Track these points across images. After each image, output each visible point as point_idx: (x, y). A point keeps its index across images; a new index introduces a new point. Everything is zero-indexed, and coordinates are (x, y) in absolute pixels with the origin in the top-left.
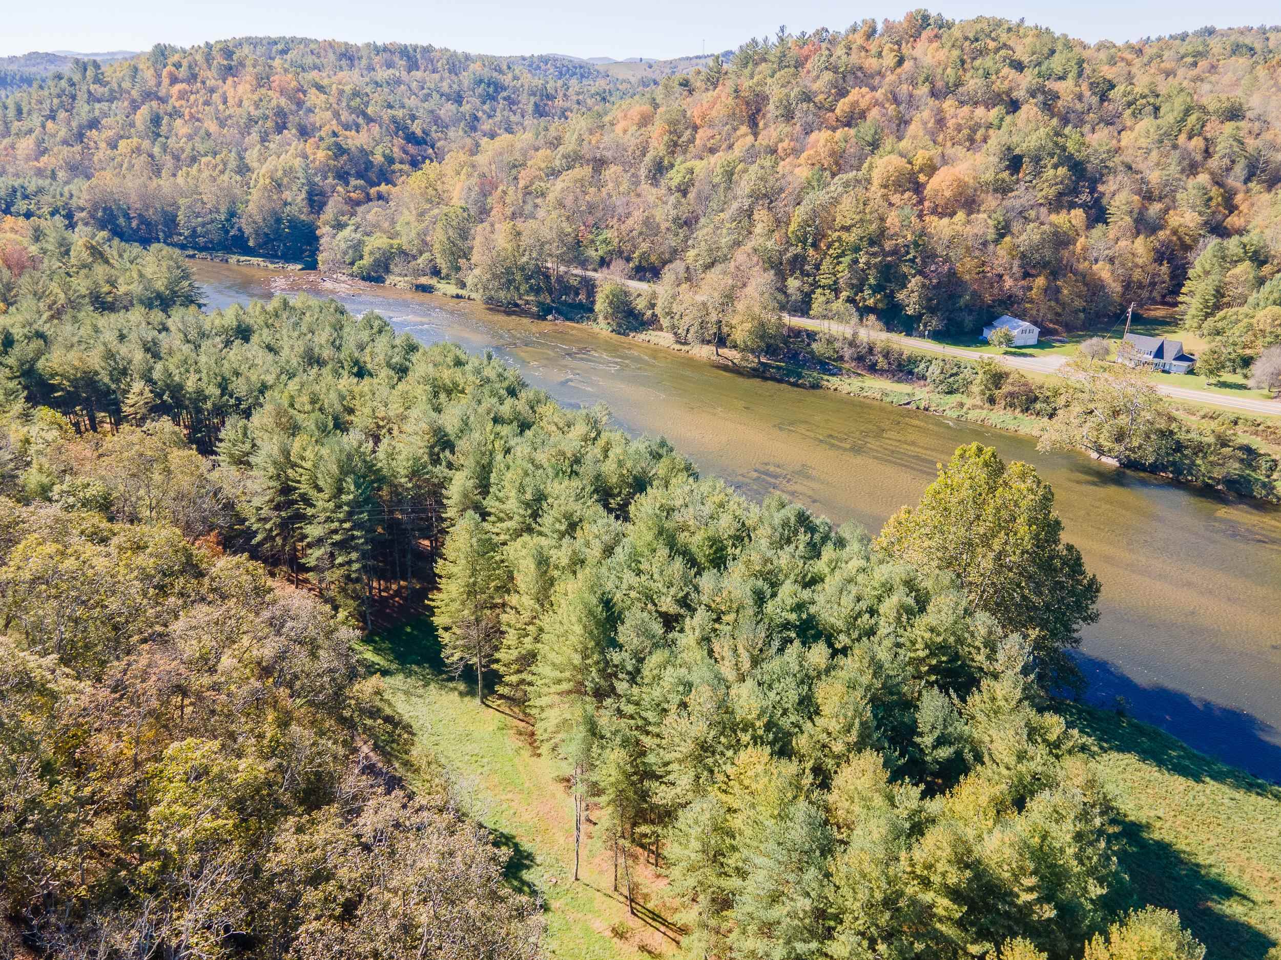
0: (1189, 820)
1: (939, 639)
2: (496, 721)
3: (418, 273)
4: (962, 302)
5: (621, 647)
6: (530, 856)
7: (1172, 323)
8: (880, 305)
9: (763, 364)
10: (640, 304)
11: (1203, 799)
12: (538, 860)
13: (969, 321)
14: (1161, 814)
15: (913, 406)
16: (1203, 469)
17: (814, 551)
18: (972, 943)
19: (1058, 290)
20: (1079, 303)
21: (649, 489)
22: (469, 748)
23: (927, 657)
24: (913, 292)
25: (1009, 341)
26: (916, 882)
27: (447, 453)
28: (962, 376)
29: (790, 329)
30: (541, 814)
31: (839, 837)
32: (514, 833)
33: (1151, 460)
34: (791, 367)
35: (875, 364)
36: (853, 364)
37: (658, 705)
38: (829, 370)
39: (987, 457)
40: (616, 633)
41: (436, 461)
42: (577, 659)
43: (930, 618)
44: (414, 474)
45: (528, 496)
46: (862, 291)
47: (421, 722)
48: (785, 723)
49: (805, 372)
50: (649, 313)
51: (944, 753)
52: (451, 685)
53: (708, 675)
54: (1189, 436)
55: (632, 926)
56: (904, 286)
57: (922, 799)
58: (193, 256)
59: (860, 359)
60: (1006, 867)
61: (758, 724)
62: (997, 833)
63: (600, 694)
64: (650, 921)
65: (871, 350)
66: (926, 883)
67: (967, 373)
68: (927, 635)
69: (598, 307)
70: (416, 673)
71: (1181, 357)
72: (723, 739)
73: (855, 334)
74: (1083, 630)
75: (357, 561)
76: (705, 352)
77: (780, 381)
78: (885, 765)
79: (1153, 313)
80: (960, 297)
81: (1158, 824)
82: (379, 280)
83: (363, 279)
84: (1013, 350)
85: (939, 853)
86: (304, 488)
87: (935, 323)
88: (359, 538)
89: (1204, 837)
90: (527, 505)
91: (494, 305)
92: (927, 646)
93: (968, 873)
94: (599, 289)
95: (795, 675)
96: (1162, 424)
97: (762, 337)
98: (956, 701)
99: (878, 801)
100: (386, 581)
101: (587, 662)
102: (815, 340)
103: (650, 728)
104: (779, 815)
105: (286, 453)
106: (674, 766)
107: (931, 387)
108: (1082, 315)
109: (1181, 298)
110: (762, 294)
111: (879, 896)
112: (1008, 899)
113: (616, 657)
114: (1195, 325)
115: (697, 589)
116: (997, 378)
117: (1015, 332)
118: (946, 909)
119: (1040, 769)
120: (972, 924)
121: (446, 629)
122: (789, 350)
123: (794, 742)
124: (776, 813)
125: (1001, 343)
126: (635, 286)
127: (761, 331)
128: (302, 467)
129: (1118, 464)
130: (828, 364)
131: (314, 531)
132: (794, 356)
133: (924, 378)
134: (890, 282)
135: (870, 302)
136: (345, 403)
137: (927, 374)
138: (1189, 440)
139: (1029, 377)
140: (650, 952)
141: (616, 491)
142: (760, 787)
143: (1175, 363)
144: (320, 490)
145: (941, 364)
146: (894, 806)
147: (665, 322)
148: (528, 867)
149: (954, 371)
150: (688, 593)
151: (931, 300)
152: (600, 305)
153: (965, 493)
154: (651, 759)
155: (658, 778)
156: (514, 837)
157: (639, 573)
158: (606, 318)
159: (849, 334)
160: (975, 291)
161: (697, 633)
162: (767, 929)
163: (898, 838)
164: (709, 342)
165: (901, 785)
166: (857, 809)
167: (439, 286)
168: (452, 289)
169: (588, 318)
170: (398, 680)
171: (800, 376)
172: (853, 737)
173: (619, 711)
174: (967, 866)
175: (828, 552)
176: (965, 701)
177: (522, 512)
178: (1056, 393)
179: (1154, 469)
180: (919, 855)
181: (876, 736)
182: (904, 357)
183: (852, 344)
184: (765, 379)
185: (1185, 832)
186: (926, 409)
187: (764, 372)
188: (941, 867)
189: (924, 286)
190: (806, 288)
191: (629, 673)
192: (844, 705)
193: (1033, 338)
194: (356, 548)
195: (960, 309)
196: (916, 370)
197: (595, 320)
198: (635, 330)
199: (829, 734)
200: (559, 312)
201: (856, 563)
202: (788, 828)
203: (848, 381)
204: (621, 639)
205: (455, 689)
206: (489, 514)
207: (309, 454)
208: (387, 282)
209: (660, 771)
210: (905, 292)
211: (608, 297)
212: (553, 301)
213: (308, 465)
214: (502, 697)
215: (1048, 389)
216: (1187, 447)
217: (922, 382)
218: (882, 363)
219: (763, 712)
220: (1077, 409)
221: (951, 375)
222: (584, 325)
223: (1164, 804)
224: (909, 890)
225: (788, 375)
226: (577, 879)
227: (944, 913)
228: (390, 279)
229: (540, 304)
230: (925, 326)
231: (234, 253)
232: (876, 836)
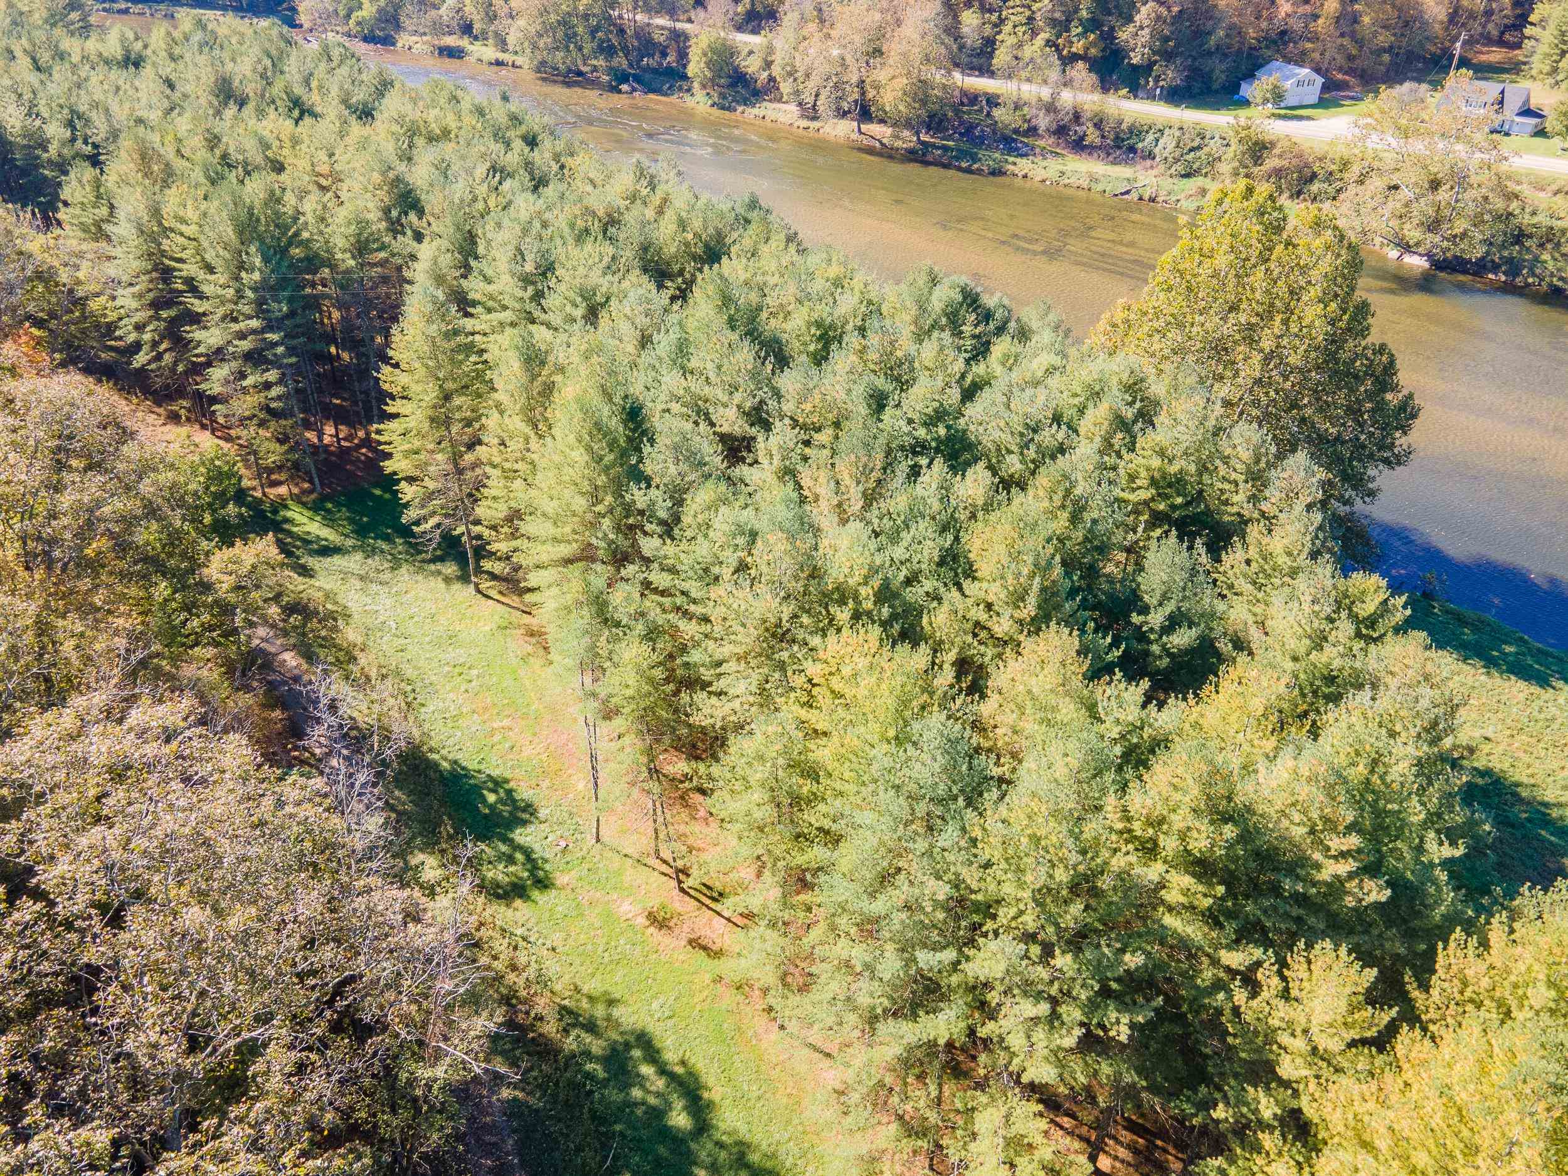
0: (1533, 741)
1: (1174, 469)
2: (496, 617)
3: (438, 28)
4: (1213, 41)
5: (648, 481)
6: (529, 808)
7: (1515, 68)
8: (1093, 51)
9: (923, 143)
10: (752, 66)
11: (1554, 710)
12: (543, 813)
13: (1219, 70)
14: (1490, 735)
15: (1134, 196)
16: (1551, 265)
17: (981, 350)
18: (1229, 948)
19: (1355, 19)
20: (1384, 39)
21: (725, 259)
22: (452, 654)
23: (1153, 499)
24: (1142, 28)
25: (1278, 96)
26: (1130, 847)
27: (412, 217)
28: (1206, 150)
29: (964, 93)
30: (552, 748)
31: (996, 771)
32: (508, 775)
33: (1478, 252)
34: (965, 146)
35: (1082, 138)
36: (1051, 140)
37: (706, 570)
38: (1017, 149)
39: (1261, 200)
40: (641, 460)
41: (396, 227)
42: (580, 503)
43: (1162, 434)
44: (361, 248)
45: (529, 267)
46: (1068, 30)
47: (382, 619)
48: (915, 594)
49: (981, 154)
50: (765, 74)
51: (1182, 638)
52: (432, 567)
53: (784, 514)
54: (1535, 220)
55: (680, 909)
56: (1130, 19)
57: (1144, 706)
58: (126, 11)
59: (1061, 131)
60: (1297, 817)
61: (864, 591)
62: (1286, 761)
63: (620, 559)
64: (708, 902)
65: (1077, 117)
66: (1150, 850)
67: (1214, 146)
68: (1156, 462)
69: (692, 70)
70: (382, 551)
71: (1527, 112)
72: (805, 619)
73: (1054, 96)
74: (1381, 477)
75: (280, 382)
76: (843, 129)
77: (945, 166)
78: (1082, 652)
79: (1484, 58)
80: (1209, 33)
81: (1486, 748)
82: (387, 41)
83: (366, 39)
84: (1283, 112)
85: (1178, 796)
86: (191, 269)
87: (1171, 75)
88: (276, 344)
89: (1556, 765)
90: (526, 280)
91: (548, 73)
92: (1153, 482)
93: (1229, 831)
94: (693, 41)
95: (933, 518)
96: (1499, 204)
97: (924, 102)
98: (1204, 559)
99: (1068, 711)
100: (351, 425)
101: (597, 509)
102: (997, 105)
103: (692, 608)
104: (897, 738)
105: (156, 212)
106: (730, 667)
107: (1162, 167)
108: (1386, 58)
109: (1528, 31)
110: (923, 36)
111: (1062, 876)
112: (1302, 872)
113: (639, 497)
114: (1547, 69)
115: (778, 395)
116: (1258, 150)
117: (1288, 84)
118: (1186, 892)
119: (1336, 663)
120: (1231, 915)
121: (411, 480)
122: (962, 123)
123: (925, 621)
124: (892, 733)
125: (1266, 101)
126: (746, 40)
127: (920, 92)
128: (182, 234)
129: (1427, 265)
130: (1015, 140)
131: (209, 337)
132: (968, 131)
133: (1151, 156)
134: (1110, 14)
135: (1078, 47)
136: (269, 153)
137: (1157, 151)
138: (1534, 226)
139: (1305, 146)
140: (705, 948)
141: (676, 268)
142: (862, 692)
143: (1518, 119)
144: (210, 269)
145: (1178, 133)
146: (1096, 718)
147: (786, 87)
148: (524, 823)
149: (1195, 144)
150: (762, 402)
151: (1166, 39)
152: (695, 67)
153: (1222, 261)
154: (695, 656)
155: (705, 685)
156: (507, 781)
157: (685, 372)
158: (704, 87)
159: (1046, 93)
160: (1232, 27)
161: (775, 462)
162: (869, 927)
163: (1098, 773)
164: (844, 114)
165: (1109, 683)
166: (1030, 726)
167: (470, 48)
168: (490, 52)
169: (680, 89)
170: (354, 562)
171: (975, 159)
172: (1030, 609)
173: (647, 584)
174: (1227, 818)
175: (1001, 347)
176: (1219, 561)
177: (520, 293)
178: (1345, 165)
179: (1480, 268)
180: (1139, 801)
181: (1068, 606)
182: (1124, 126)
183: (1051, 108)
184: (927, 163)
185: (1526, 758)
186: (1152, 200)
187: (924, 155)
188: (1178, 821)
189: (1159, 18)
190: (988, 30)
191: (662, 522)
192: (1016, 556)
193: (1312, 93)
194: (275, 363)
195: (1210, 53)
196: (1140, 145)
197: (688, 91)
198: (745, 102)
199: (989, 606)
200: (638, 79)
201: (1047, 359)
202: (909, 759)
203: (1045, 163)
204: (648, 468)
205: (439, 573)
206: (474, 303)
207: (191, 214)
208: (399, 45)
209: (706, 674)
210: (1131, 28)
211: (705, 55)
212: (631, 65)
213: (191, 230)
214: (493, 577)
215: (1333, 161)
216: (1530, 236)
217: (1149, 162)
218: (1093, 136)
219: (874, 570)
220: (1376, 184)
221: (1192, 150)
222: (674, 99)
223: (1494, 718)
224: (1118, 863)
225: (957, 158)
226: (598, 840)
227: (1182, 899)
228: (404, 40)
229: (611, 70)
230: (1157, 79)
231: (182, 5)
232: (1060, 772)
